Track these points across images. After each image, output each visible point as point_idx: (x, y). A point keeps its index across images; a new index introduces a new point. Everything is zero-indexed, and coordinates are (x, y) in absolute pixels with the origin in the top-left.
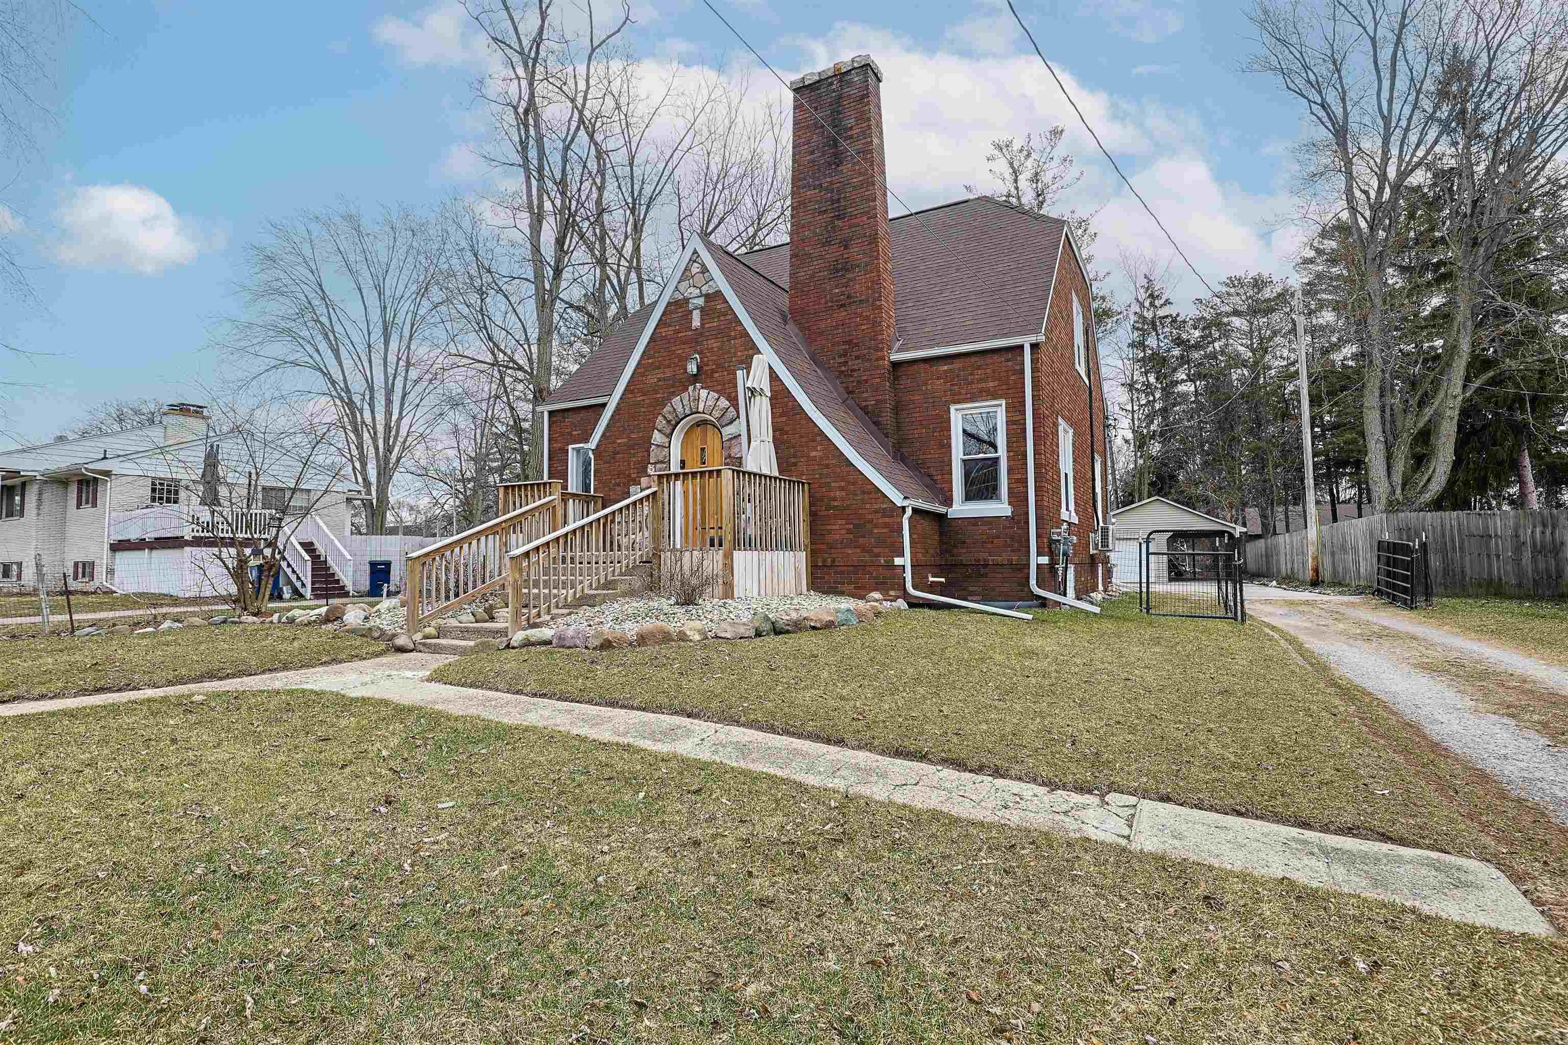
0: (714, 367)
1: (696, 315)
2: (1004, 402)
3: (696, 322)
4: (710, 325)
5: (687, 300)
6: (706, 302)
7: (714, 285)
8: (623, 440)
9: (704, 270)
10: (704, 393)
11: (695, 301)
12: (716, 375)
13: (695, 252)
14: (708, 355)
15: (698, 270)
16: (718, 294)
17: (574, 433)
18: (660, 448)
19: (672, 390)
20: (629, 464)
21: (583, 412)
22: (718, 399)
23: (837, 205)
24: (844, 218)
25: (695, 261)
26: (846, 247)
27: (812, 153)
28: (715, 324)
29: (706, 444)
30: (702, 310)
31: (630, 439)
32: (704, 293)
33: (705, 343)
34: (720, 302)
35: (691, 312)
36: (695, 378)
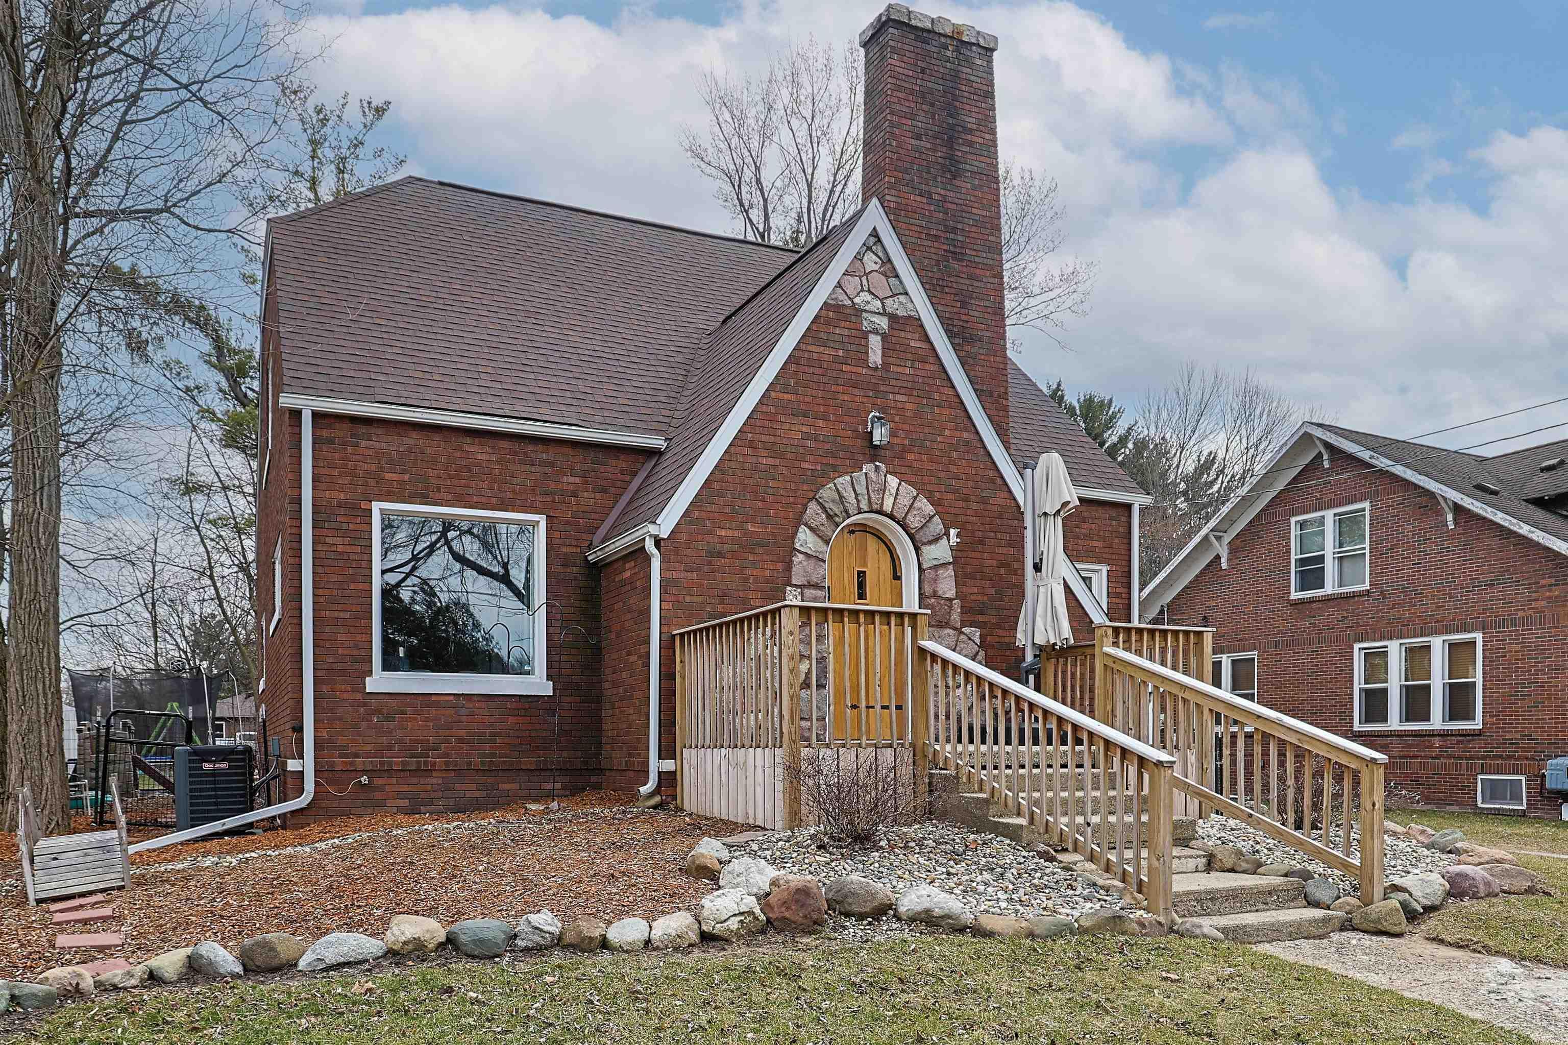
0: (907, 442)
1: (875, 342)
2: (1104, 569)
3: (876, 356)
4: (900, 370)
5: (858, 312)
6: (891, 327)
7: (910, 306)
8: (729, 533)
9: (889, 270)
10: (893, 481)
11: (876, 319)
12: (910, 456)
13: (875, 234)
14: (897, 419)
15: (876, 267)
16: (916, 323)
17: (388, 476)
18: (812, 561)
19: (832, 461)
20: (746, 580)
21: (414, 435)
22: (915, 498)
25: (869, 249)
28: (907, 371)
29: (865, 564)
30: (884, 337)
31: (746, 533)
32: (889, 310)
33: (891, 396)
34: (916, 336)
35: (865, 335)
36: (874, 452)
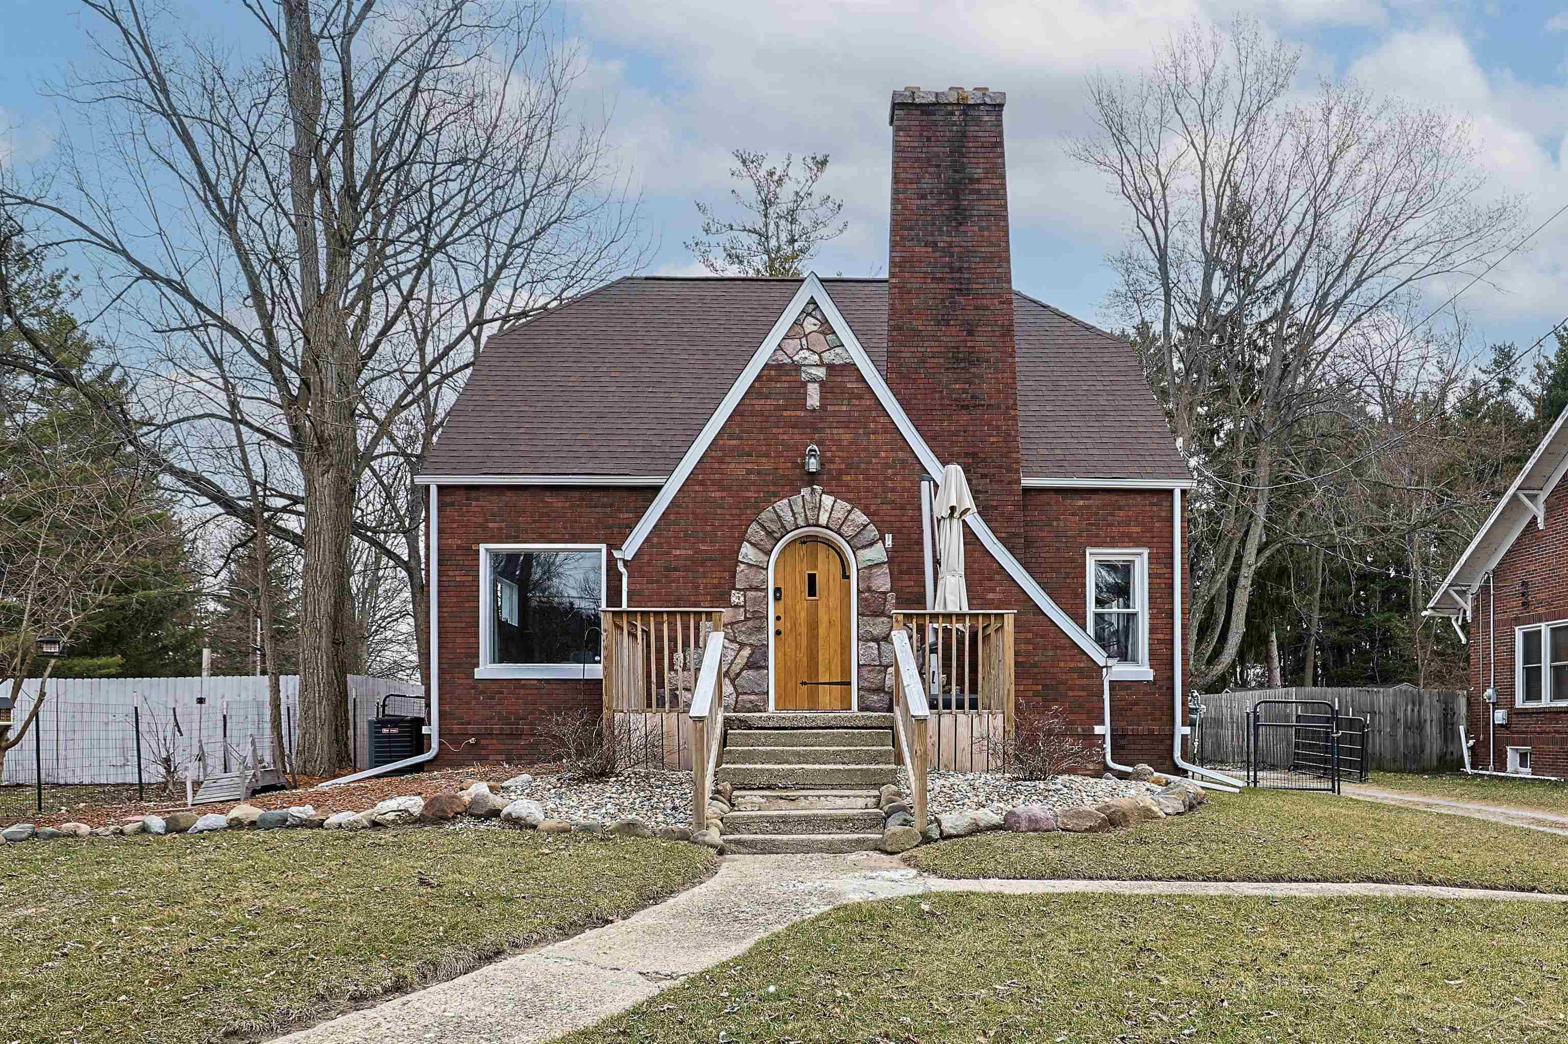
0: (843, 466)
1: (813, 391)
2: (1146, 552)
3: (813, 398)
4: (837, 408)
5: (797, 367)
6: (828, 374)
7: (845, 355)
8: (683, 552)
9: (826, 328)
10: (828, 500)
11: (814, 371)
12: (845, 478)
13: (812, 301)
14: (834, 448)
15: (816, 328)
16: (851, 368)
17: (491, 525)
18: (754, 569)
19: (772, 488)
20: (697, 587)
21: (509, 494)
22: (850, 512)
23: (958, 275)
24: (968, 295)
25: (809, 314)
26: (970, 333)
27: (923, 197)
28: (844, 408)
29: (816, 568)
30: (822, 384)
31: (698, 551)
32: (826, 361)
33: (828, 431)
34: (854, 379)
35: (804, 385)
36: (812, 479)
